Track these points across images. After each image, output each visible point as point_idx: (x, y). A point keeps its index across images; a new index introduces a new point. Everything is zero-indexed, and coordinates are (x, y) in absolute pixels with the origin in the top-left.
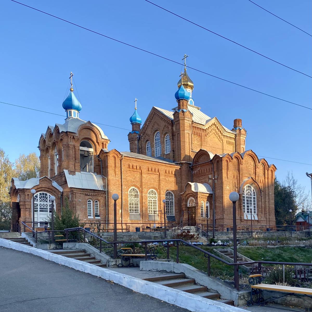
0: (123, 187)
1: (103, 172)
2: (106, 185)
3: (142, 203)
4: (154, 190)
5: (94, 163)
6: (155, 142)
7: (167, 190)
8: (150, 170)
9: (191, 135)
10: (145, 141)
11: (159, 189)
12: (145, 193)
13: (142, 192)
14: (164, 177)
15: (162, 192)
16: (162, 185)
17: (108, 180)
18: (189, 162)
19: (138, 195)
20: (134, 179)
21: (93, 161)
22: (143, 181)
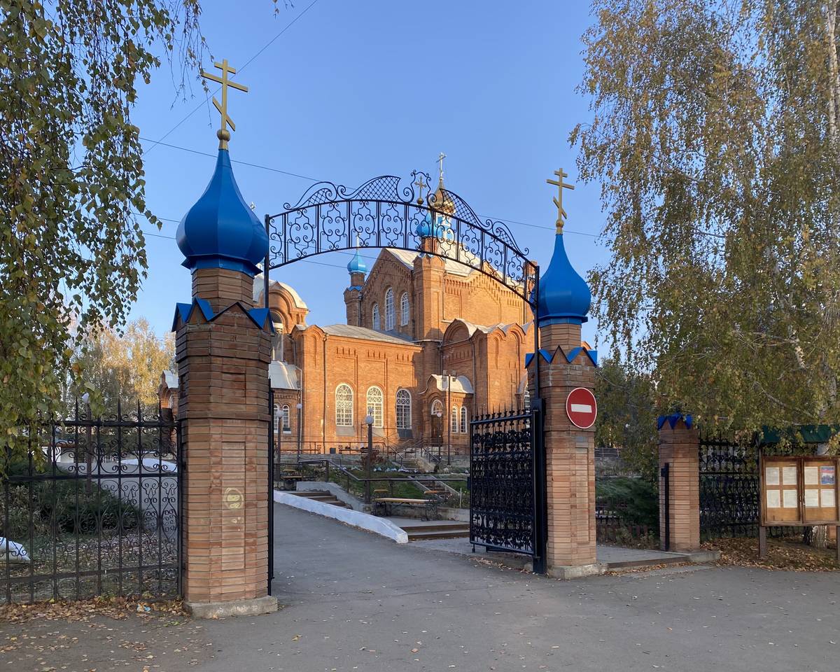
0: (327, 384)
1: (296, 360)
2: (301, 381)
3: (357, 408)
4: (377, 387)
5: (285, 347)
6: (386, 305)
7: (400, 388)
8: (371, 355)
9: (443, 294)
10: (371, 303)
11: (385, 387)
12: (363, 393)
13: (357, 391)
14: (394, 366)
15: (390, 391)
16: (390, 378)
17: (303, 373)
18: (436, 341)
19: (351, 396)
20: (345, 370)
21: (282, 343)
22: (359, 373)
